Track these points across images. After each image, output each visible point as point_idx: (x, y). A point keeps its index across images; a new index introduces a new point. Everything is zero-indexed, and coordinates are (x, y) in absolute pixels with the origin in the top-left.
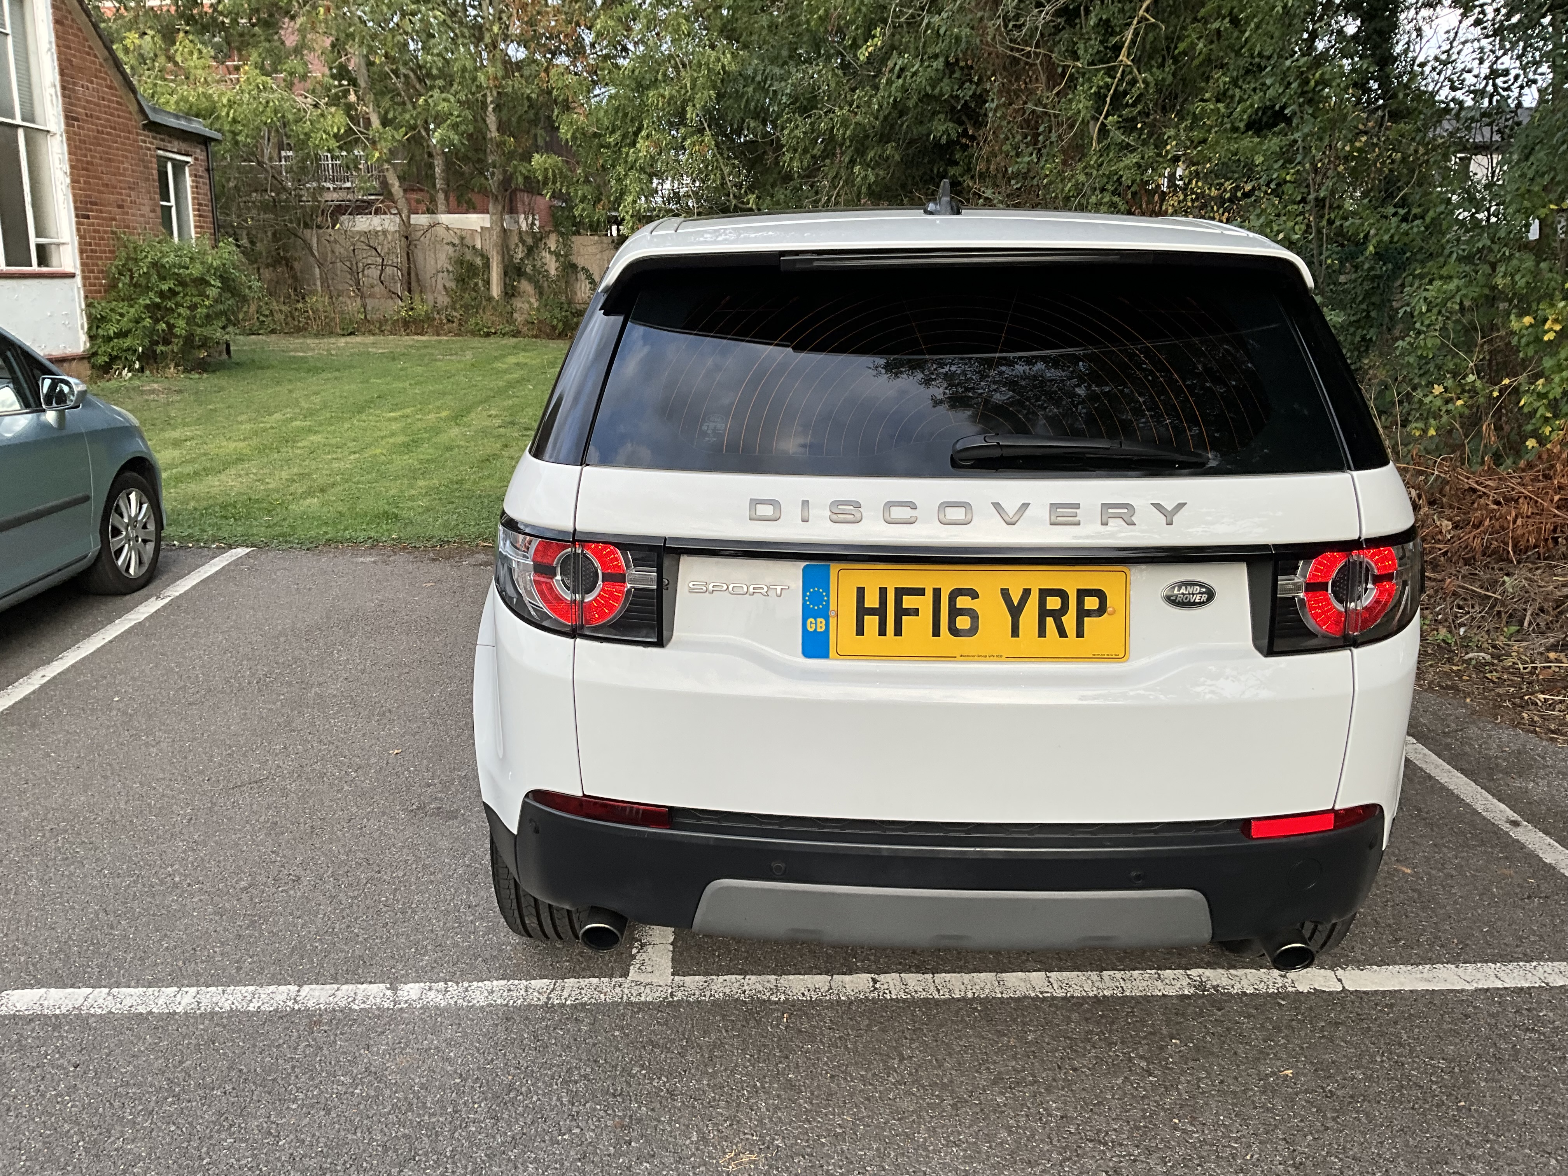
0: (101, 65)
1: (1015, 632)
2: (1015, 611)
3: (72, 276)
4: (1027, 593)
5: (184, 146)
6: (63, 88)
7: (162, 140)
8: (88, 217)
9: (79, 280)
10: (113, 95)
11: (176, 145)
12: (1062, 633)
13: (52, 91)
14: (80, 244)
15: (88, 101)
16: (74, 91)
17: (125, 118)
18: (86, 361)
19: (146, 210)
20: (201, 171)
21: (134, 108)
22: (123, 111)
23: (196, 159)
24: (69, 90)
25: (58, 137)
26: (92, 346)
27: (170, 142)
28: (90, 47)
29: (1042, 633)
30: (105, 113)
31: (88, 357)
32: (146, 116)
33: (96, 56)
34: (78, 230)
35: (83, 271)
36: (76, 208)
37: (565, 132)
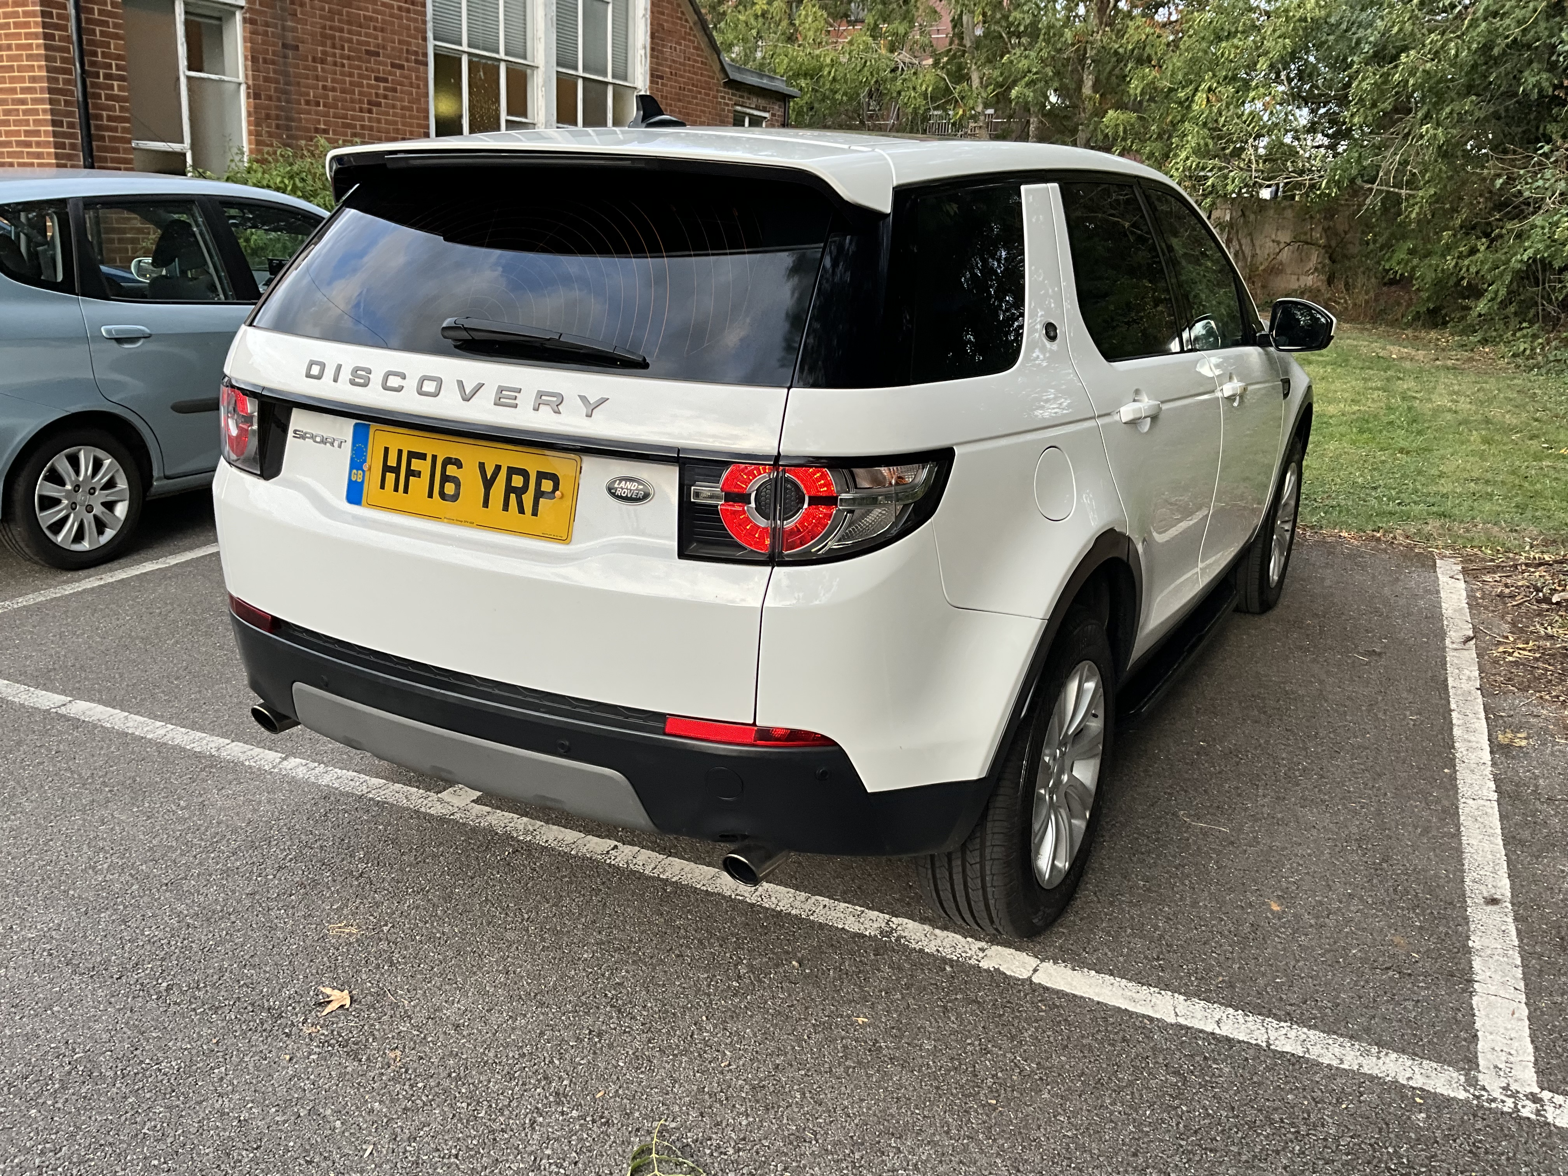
0: (691, 28)
1: (486, 504)
2: (488, 484)
4: (498, 468)
5: (762, 102)
6: (652, 49)
7: (743, 97)
10: (698, 56)
11: (754, 101)
12: (521, 511)
13: (643, 52)
15: (674, 61)
16: (662, 52)
17: (709, 77)
20: (777, 125)
21: (717, 67)
22: (706, 70)
23: (773, 115)
24: (659, 51)
27: (749, 98)
28: (683, 13)
29: (506, 507)
30: (689, 72)
32: (726, 75)
33: (687, 21)
37: (1135, 87)
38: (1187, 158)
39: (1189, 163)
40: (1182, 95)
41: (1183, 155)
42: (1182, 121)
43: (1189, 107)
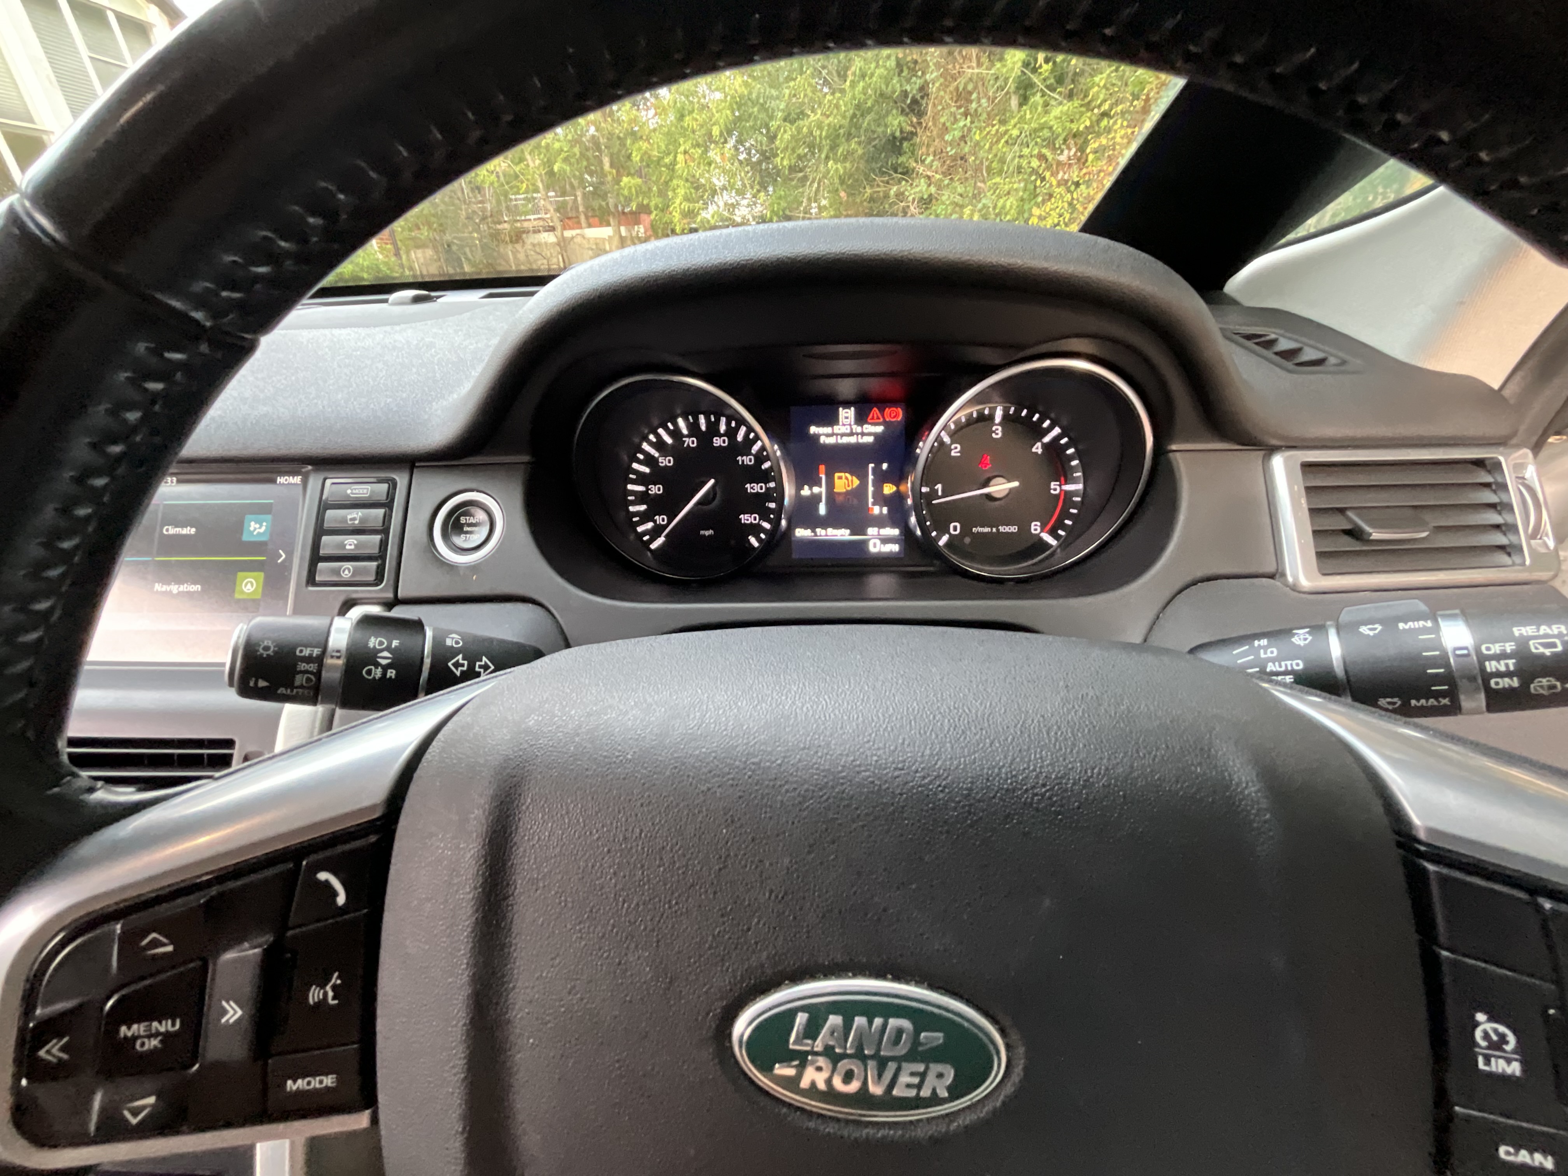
37: (636, 157)
38: (681, 204)
39: (682, 207)
40: (667, 160)
41: (678, 201)
42: (671, 180)
43: (673, 170)
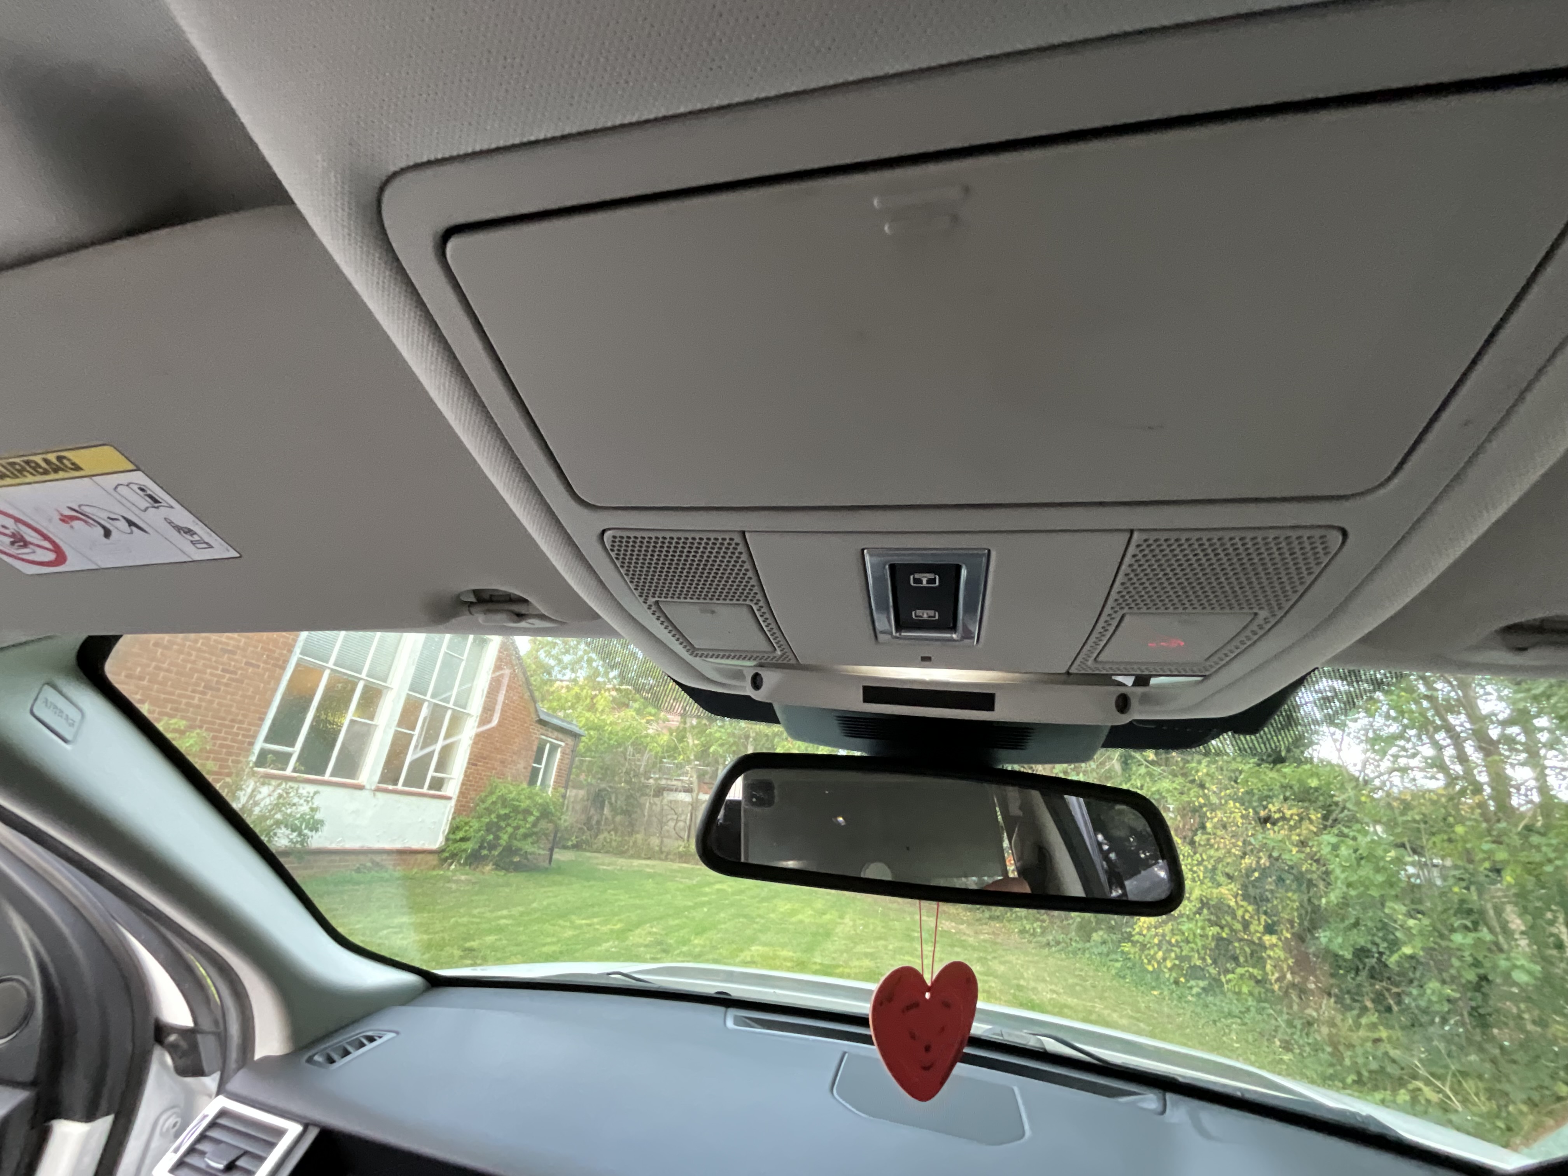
0: (520, 685)
3: (449, 798)
5: (561, 736)
6: (488, 693)
7: (547, 730)
8: (476, 765)
9: (453, 803)
10: (521, 701)
11: (556, 734)
13: (480, 693)
14: (463, 780)
15: (502, 702)
16: (495, 695)
17: (524, 715)
18: (436, 856)
19: (521, 765)
20: (568, 751)
21: (532, 710)
22: (525, 711)
23: (567, 744)
24: (493, 694)
25: (474, 718)
26: (446, 844)
27: (551, 732)
28: (516, 676)
30: (512, 710)
31: (439, 852)
32: (538, 716)
33: (518, 680)
34: (466, 772)
35: (459, 797)
36: (470, 759)
